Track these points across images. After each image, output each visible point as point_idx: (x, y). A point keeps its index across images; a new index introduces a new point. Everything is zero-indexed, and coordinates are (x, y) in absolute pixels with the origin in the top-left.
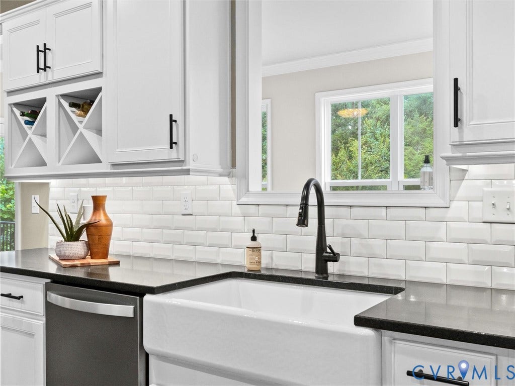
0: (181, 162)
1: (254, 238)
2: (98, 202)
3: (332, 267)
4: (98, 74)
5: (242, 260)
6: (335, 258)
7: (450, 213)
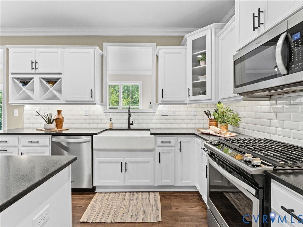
0: (93, 101)
1: (111, 121)
2: (59, 112)
3: (131, 126)
4: (61, 74)
5: (108, 126)
6: (132, 124)
7: (156, 114)
